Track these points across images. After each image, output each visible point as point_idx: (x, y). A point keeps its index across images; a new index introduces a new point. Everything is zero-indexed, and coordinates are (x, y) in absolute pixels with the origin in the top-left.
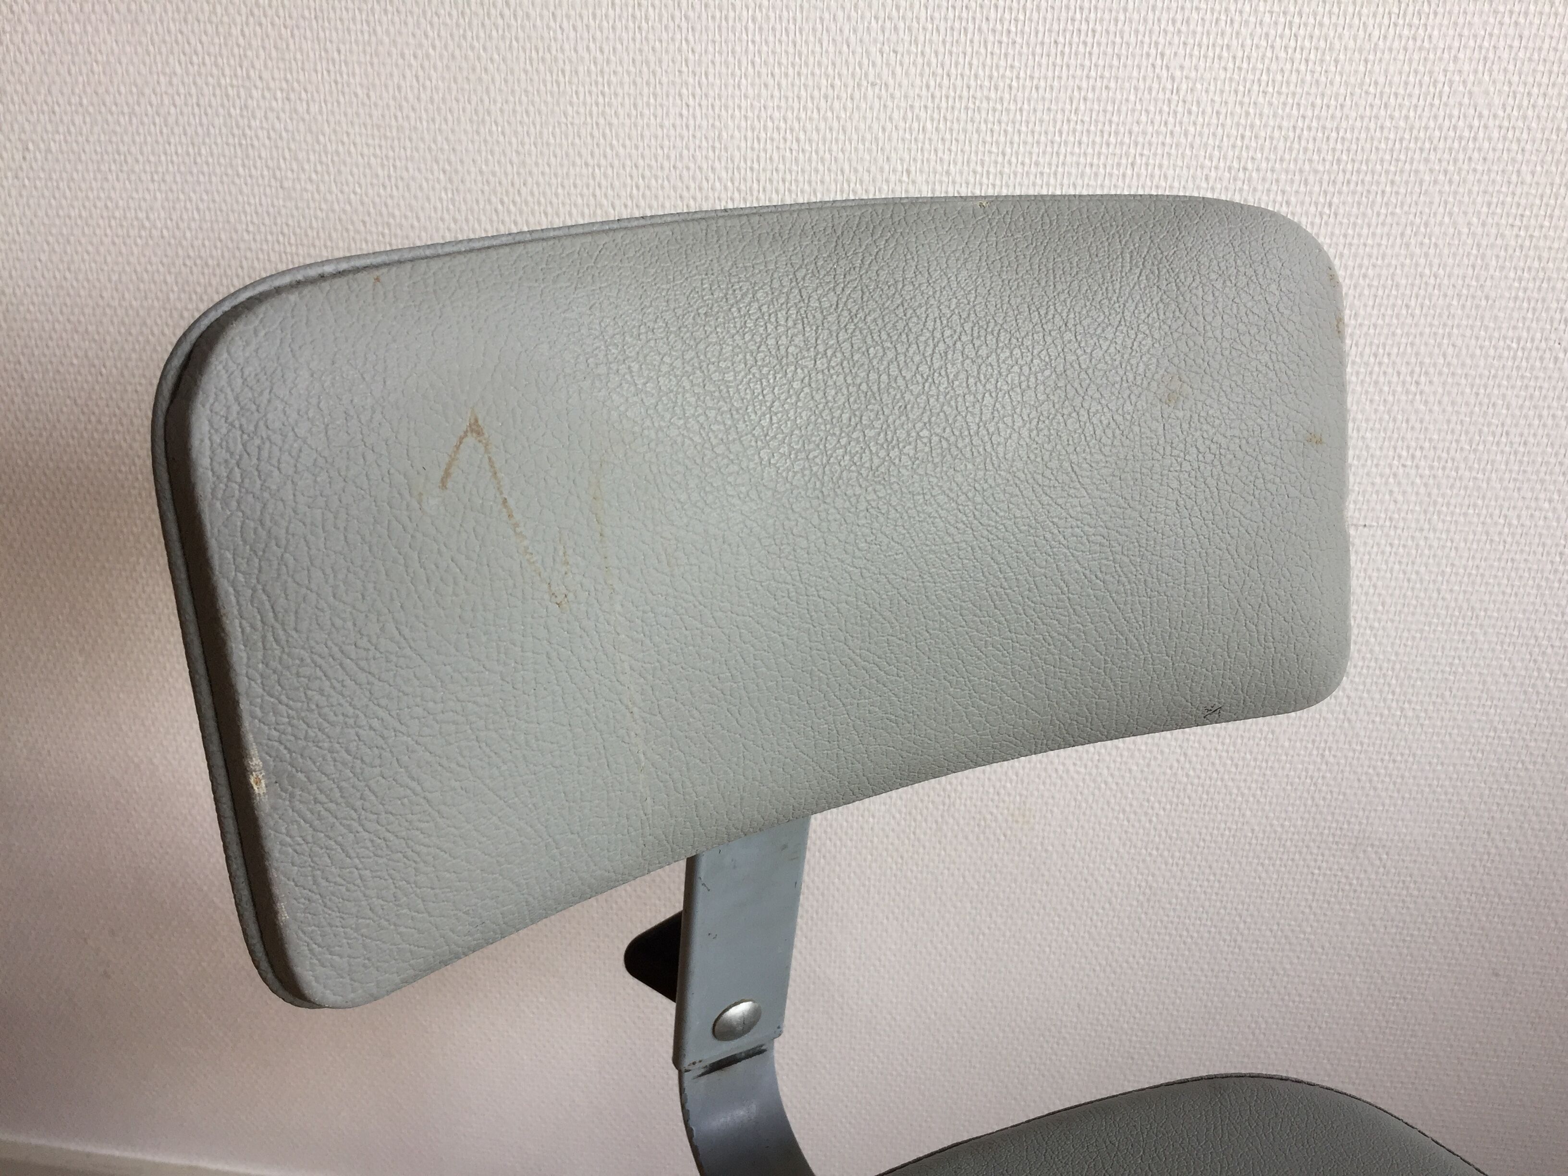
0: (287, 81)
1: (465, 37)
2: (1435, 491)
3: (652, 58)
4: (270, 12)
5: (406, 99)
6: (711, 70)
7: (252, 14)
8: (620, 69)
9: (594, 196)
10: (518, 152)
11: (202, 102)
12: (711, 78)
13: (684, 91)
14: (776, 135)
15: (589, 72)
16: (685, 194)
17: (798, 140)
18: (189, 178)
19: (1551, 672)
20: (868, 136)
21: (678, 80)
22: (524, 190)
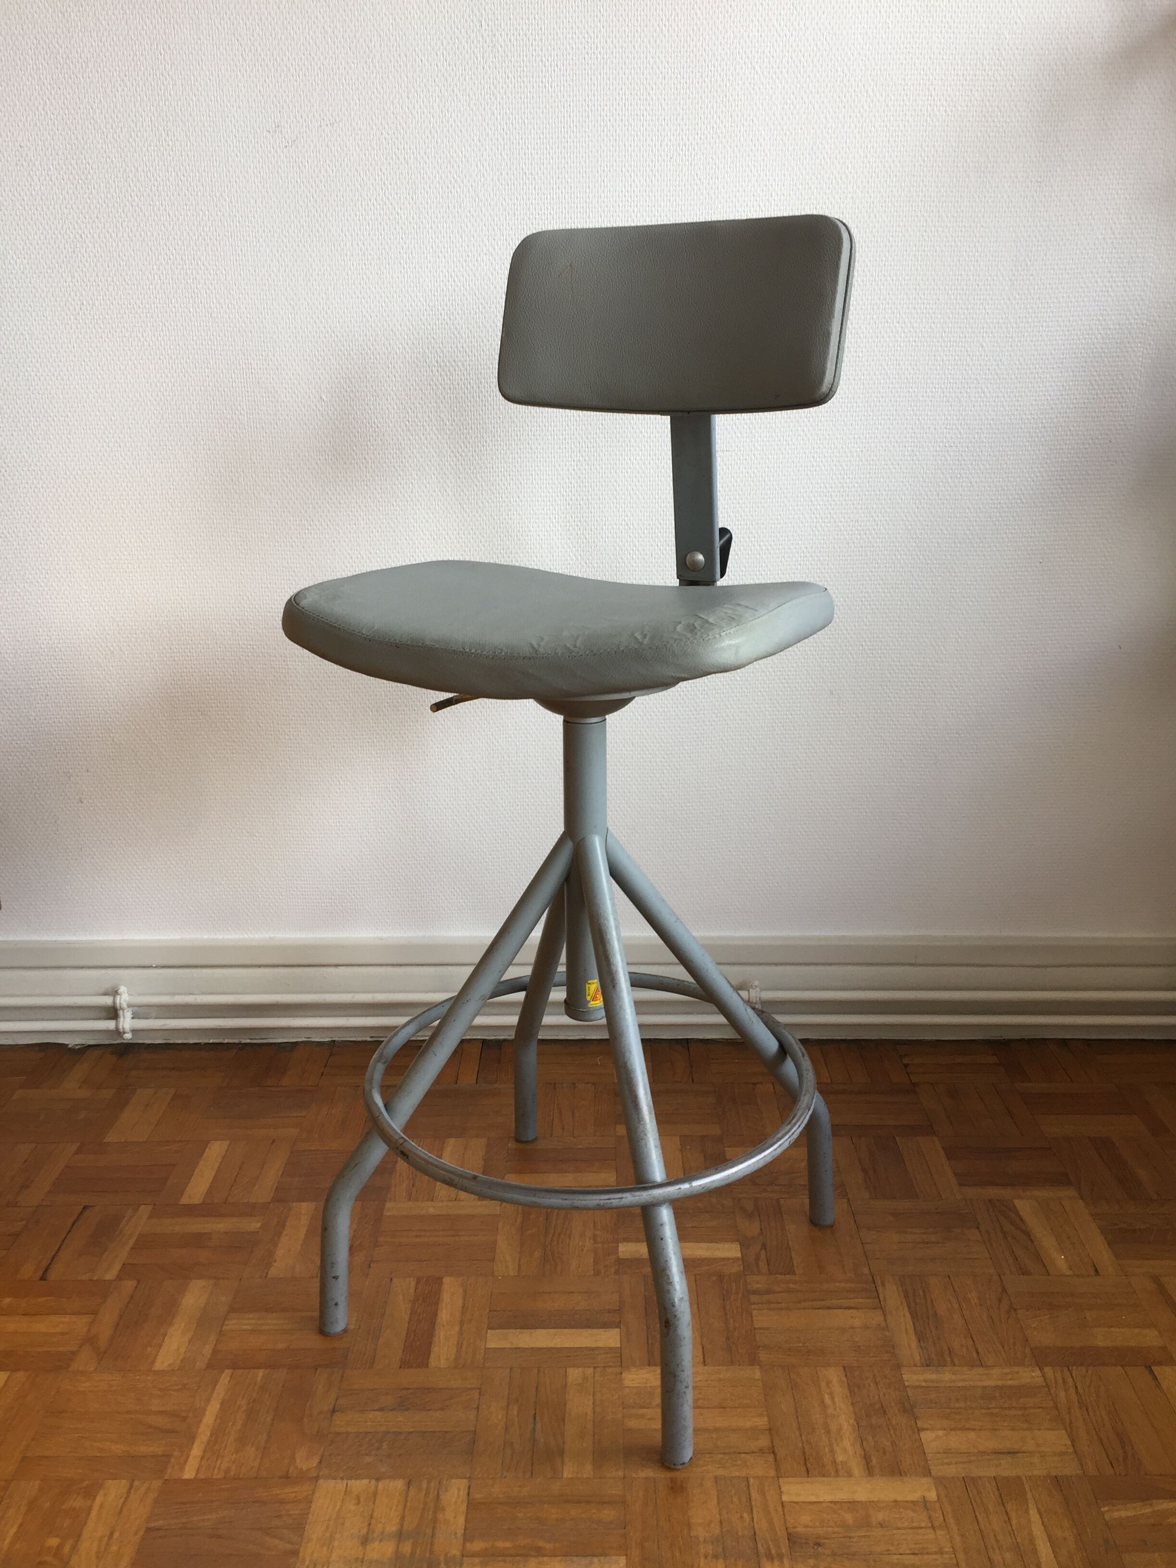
0: (216, 265)
1: (301, 242)
2: (754, 431)
3: (387, 247)
4: (209, 234)
5: (273, 271)
6: (414, 251)
7: (201, 235)
8: (372, 252)
9: (362, 312)
10: (325, 293)
11: (174, 278)
12: (414, 255)
13: (402, 261)
14: (444, 279)
15: (358, 255)
16: (404, 309)
17: (454, 281)
18: (165, 314)
19: (822, 518)
20: (486, 278)
21: (399, 256)
22: (328, 311)
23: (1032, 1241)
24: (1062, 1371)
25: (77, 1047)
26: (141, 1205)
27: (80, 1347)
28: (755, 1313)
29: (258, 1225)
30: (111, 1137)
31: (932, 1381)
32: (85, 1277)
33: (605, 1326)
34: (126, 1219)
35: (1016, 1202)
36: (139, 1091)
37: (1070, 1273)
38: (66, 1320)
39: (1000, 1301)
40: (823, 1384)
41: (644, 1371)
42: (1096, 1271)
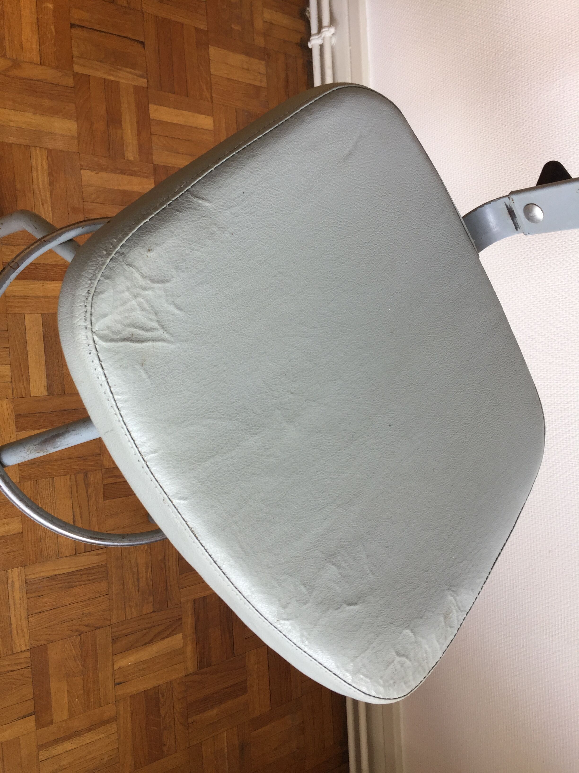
23: (145, 644)
24: (27, 663)
25: (307, 14)
26: (147, 78)
27: (9, 59)
28: (68, 477)
29: (132, 159)
30: (213, 51)
31: (13, 586)
32: (75, 52)
33: (50, 386)
34: (132, 71)
35: (180, 636)
36: (263, 62)
37: (116, 667)
38: (34, 46)
39: (87, 626)
40: (5, 521)
41: (10, 412)
42: (119, 684)
